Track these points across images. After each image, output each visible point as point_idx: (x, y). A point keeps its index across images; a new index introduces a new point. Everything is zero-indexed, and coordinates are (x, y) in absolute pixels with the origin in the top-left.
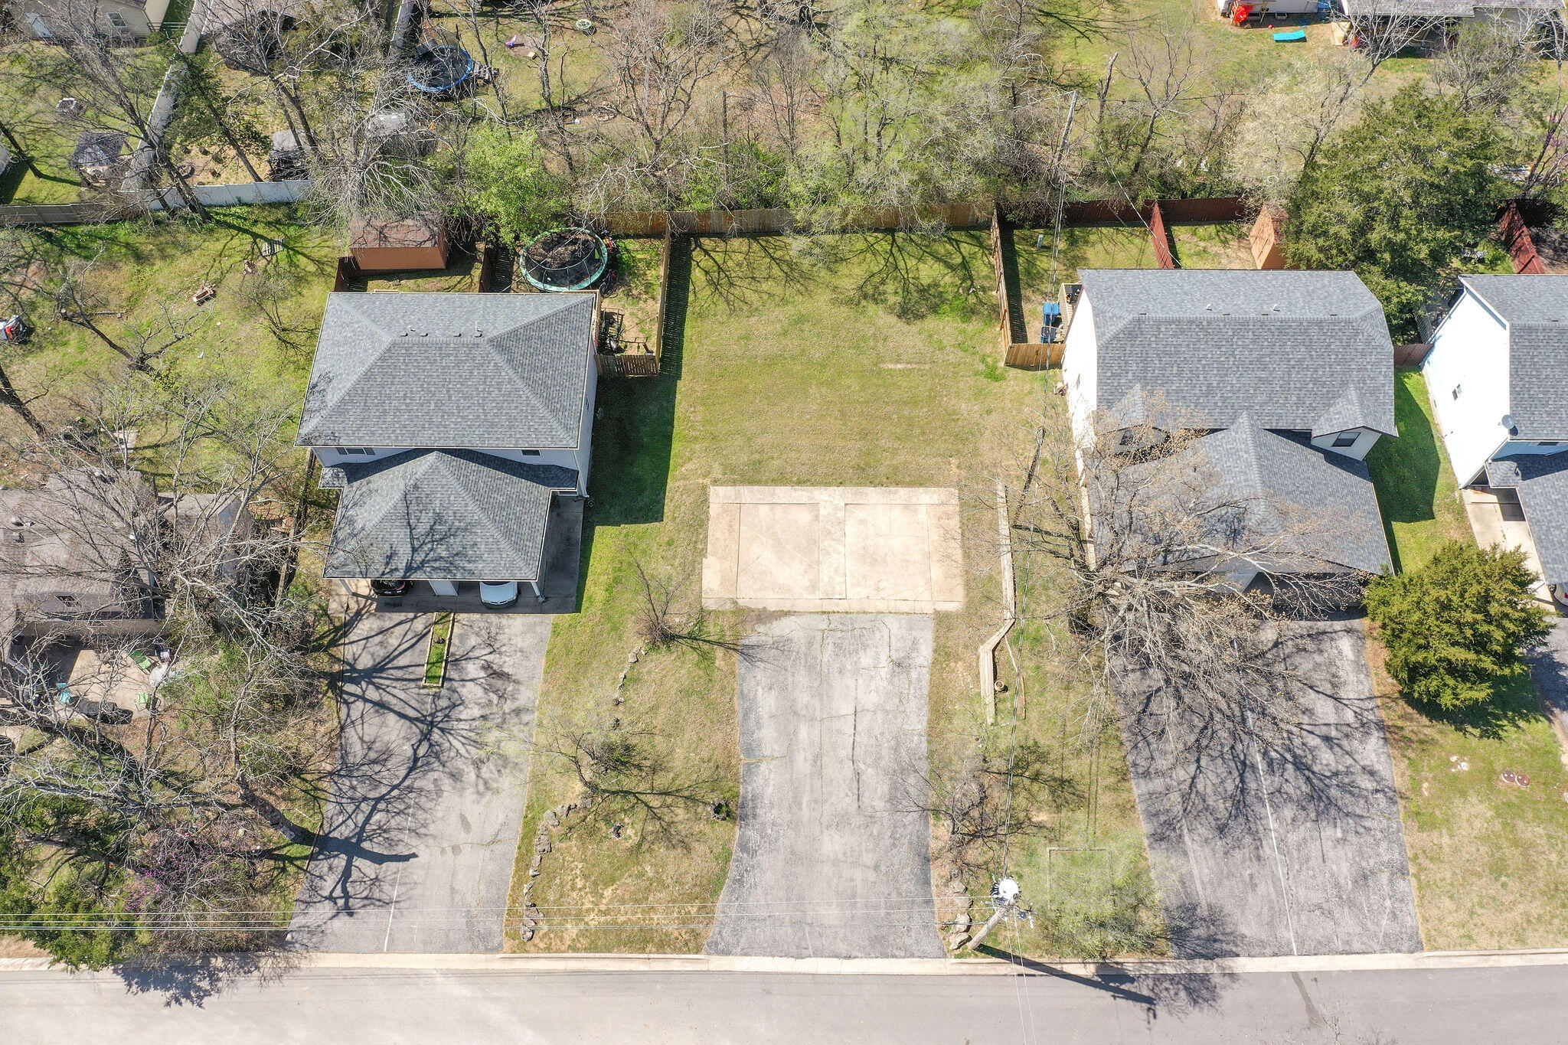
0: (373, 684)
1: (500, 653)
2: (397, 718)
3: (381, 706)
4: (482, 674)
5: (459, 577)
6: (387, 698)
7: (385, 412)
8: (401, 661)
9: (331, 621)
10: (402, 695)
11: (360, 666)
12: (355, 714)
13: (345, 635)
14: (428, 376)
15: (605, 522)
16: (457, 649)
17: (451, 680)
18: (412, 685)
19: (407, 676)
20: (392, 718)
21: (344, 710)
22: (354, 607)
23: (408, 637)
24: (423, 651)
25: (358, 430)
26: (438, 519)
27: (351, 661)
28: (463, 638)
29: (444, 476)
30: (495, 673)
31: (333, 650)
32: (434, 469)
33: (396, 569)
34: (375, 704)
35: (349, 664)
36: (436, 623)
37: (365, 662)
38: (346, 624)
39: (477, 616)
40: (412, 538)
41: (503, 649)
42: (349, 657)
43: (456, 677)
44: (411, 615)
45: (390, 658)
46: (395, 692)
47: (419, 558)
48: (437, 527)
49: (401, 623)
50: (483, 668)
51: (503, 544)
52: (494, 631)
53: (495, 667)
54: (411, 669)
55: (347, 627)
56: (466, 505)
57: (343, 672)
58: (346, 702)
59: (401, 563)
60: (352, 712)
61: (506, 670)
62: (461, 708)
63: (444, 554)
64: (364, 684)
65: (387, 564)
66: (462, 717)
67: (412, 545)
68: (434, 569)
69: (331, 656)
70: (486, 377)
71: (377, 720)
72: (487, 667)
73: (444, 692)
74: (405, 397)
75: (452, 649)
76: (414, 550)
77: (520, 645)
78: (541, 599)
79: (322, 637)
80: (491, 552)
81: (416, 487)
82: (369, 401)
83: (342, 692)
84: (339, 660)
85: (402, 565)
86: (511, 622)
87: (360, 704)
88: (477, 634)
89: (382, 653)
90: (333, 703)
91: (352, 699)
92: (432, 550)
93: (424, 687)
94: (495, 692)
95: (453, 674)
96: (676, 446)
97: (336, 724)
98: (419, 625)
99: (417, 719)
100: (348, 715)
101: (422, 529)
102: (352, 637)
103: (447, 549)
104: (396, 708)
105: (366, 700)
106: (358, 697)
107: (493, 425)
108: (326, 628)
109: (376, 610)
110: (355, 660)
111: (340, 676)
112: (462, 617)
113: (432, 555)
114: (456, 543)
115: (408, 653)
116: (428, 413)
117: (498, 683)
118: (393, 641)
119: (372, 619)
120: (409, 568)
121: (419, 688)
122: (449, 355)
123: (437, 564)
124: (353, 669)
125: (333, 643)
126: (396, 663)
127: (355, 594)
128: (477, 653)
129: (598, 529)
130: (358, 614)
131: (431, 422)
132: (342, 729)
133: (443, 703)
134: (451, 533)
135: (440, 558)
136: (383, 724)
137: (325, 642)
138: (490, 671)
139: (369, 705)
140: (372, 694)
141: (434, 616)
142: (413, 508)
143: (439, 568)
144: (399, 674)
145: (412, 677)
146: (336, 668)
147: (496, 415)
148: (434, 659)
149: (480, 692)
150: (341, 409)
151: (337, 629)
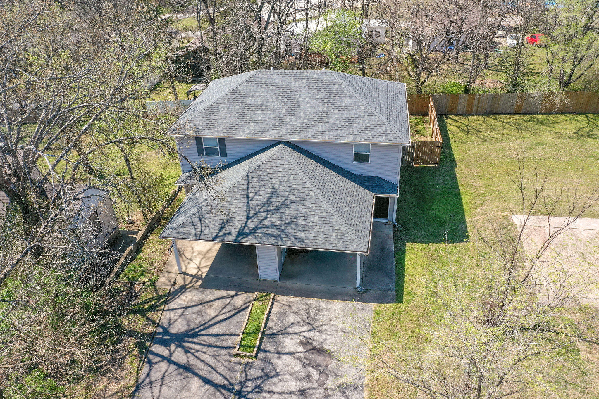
0: (183, 347)
1: (320, 331)
2: (201, 382)
3: (186, 368)
4: (301, 349)
5: (289, 244)
6: (193, 361)
7: (243, 115)
8: (214, 330)
9: (156, 290)
10: (212, 361)
11: (173, 330)
12: (156, 375)
13: (166, 302)
14: (282, 92)
15: (414, 240)
16: (274, 325)
17: (265, 351)
18: (224, 352)
19: (219, 343)
20: (195, 383)
21: (146, 368)
22: (180, 282)
23: (228, 308)
24: (240, 323)
25: (219, 126)
26: (275, 193)
27: (165, 324)
28: (281, 316)
29: (286, 161)
30: (314, 348)
31: (150, 314)
32: (279, 156)
33: (229, 234)
34: (180, 366)
35: (162, 327)
36: (255, 300)
37: (179, 327)
38: (169, 294)
39: (297, 299)
40: (248, 207)
41: (323, 328)
42: (165, 322)
43: (272, 350)
44: (233, 293)
45: (206, 326)
46: (204, 357)
47: (251, 224)
48: (274, 199)
49: (222, 298)
50: (301, 343)
51: (336, 218)
52: (313, 312)
53: (315, 344)
54: (223, 338)
55: (170, 296)
56: (304, 184)
57: (155, 333)
58: (150, 362)
59: (234, 228)
60: (152, 374)
61: (327, 347)
62: (275, 380)
63: (277, 223)
64: (173, 347)
65: (221, 229)
66: (276, 389)
67: (248, 214)
68: (265, 235)
69: (148, 319)
70: (331, 94)
71: (179, 384)
72: (306, 343)
73: (257, 362)
74: (262, 104)
75: (270, 324)
76: (248, 218)
77: (341, 326)
78: (361, 290)
79: (144, 302)
80: (323, 224)
81: (259, 167)
82: (232, 106)
83: (149, 352)
84: (154, 323)
85: (235, 231)
86: (330, 306)
87: (164, 365)
88: (296, 313)
89: (198, 320)
90: (137, 360)
91: (157, 359)
92: (266, 218)
93: (236, 355)
94: (316, 367)
95: (268, 345)
96: (465, 200)
97: (132, 383)
98: (239, 301)
99: (224, 387)
100: (148, 375)
101: (258, 200)
102: (172, 305)
103: (281, 219)
104: (202, 373)
105: (170, 361)
106: (163, 358)
107: (334, 125)
108: (150, 296)
109: (201, 287)
110: (170, 324)
111: (152, 338)
112: (282, 298)
113: (266, 223)
114: (289, 213)
115: (225, 323)
116: (279, 116)
117: (319, 359)
118: (211, 312)
119: (194, 292)
120: (241, 233)
121: (230, 355)
122: (302, 79)
123: (270, 231)
124: (166, 332)
125: (153, 308)
126: (211, 331)
127: (184, 273)
128: (295, 329)
129: (408, 245)
130: (183, 289)
131: (281, 122)
132: (138, 388)
133: (255, 373)
134: (285, 205)
135: (272, 226)
136: (185, 387)
137: (146, 307)
138: (309, 347)
139: (173, 367)
140: (180, 356)
141: (255, 294)
142: (254, 183)
143: (271, 235)
144: (211, 340)
145: (225, 344)
146: (150, 329)
147: (337, 119)
148: (250, 329)
149: (297, 366)
150: (208, 112)
151: (160, 297)
